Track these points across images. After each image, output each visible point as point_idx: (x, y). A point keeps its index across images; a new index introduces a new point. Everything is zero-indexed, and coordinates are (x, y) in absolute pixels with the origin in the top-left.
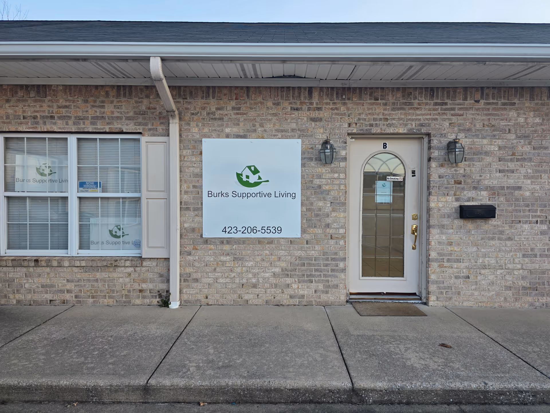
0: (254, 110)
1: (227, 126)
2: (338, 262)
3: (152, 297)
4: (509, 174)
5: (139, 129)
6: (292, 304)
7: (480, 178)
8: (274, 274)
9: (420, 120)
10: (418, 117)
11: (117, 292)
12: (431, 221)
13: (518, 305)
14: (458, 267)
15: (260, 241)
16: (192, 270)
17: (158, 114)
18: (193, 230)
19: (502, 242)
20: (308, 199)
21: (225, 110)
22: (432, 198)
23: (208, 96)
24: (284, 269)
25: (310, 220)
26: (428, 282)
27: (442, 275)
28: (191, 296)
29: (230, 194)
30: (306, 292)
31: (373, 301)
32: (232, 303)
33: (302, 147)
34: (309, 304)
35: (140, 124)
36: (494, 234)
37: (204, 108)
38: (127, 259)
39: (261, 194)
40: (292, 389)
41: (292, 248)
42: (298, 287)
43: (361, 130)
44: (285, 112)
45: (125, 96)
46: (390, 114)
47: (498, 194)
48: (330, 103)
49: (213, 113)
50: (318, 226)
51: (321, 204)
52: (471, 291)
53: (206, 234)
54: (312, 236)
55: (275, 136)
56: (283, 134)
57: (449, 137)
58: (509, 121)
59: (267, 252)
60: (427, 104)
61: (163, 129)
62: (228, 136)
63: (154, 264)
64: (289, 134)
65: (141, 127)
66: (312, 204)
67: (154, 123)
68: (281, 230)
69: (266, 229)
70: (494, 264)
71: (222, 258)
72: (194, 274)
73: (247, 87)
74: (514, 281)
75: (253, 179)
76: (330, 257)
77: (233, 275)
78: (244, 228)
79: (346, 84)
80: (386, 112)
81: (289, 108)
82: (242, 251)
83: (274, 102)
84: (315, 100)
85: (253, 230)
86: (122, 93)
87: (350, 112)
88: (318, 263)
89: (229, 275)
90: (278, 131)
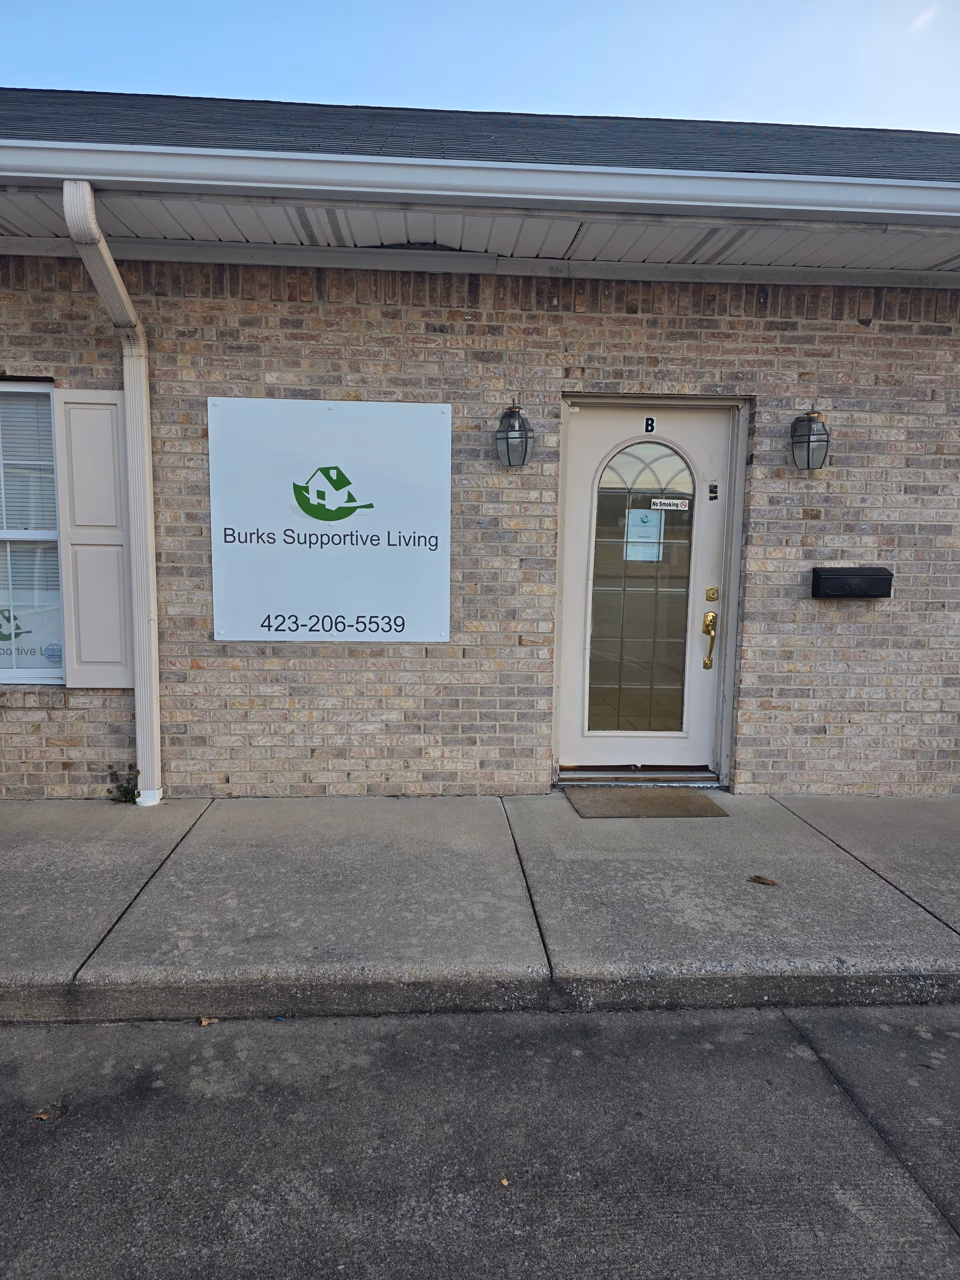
0: (335, 328)
1: (269, 367)
2: (535, 698)
3: (96, 779)
4: (926, 497)
6: (428, 792)
7: (863, 505)
8: (387, 725)
9: (732, 363)
10: (725, 357)
11: (8, 769)
12: (747, 605)
13: (927, 790)
14: (802, 708)
15: (353, 650)
16: (190, 718)
17: (93, 333)
18: (191, 622)
19: (901, 651)
20: (466, 551)
21: (263, 325)
22: (752, 550)
23: (219, 291)
24: (410, 714)
25: (471, 601)
26: (734, 741)
27: (768, 725)
28: (188, 777)
29: (279, 537)
30: (460, 767)
31: (613, 784)
32: (288, 792)
33: (453, 424)
34: (467, 793)
35: (47, 357)
36: (884, 633)
37: (209, 321)
38: (28, 690)
39: (354, 538)
40: (414, 984)
41: (428, 667)
42: (442, 756)
43: (593, 386)
44: (411, 337)
46: (664, 347)
47: (899, 542)
48: (521, 316)
49: (234, 334)
50: (490, 616)
51: (497, 564)
52: (828, 761)
53: (222, 632)
54: (476, 640)
55: (386, 396)
56: (408, 389)
57: (797, 407)
58: (935, 371)
59: (371, 675)
60: (749, 325)
61: (107, 371)
62: (271, 393)
63: (97, 701)
64: (423, 391)
65: (51, 365)
66: (476, 563)
67: (85, 355)
68: (403, 624)
69: (366, 620)
70: (880, 702)
71: (262, 688)
72: (195, 727)
73: (319, 270)
74: (922, 738)
75: (335, 500)
76: (516, 686)
77: (289, 728)
78: (315, 620)
79: (561, 271)
80: (655, 343)
81: (423, 327)
82: (311, 673)
83: (384, 309)
84: (486, 308)
85: (337, 623)
87: (568, 341)
88: (489, 701)
89: (280, 727)
90: (394, 382)
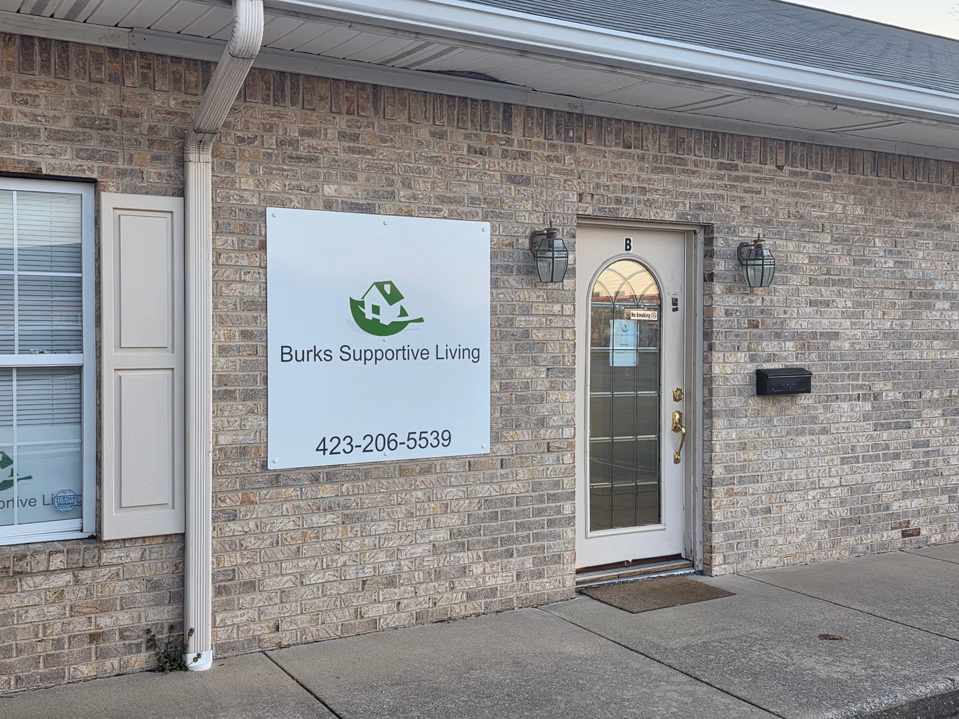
0: (389, 144)
1: (328, 180)
2: (561, 503)
3: (129, 649)
4: (822, 309)
5: (91, 169)
6: (472, 612)
7: (785, 316)
8: (434, 546)
9: (696, 196)
10: (693, 190)
11: (20, 652)
12: (714, 404)
13: (836, 554)
14: (755, 492)
15: (404, 469)
16: (239, 561)
17: (145, 132)
18: (243, 451)
19: (814, 437)
21: (323, 137)
22: (717, 356)
23: (278, 100)
24: (455, 531)
25: (508, 411)
26: (708, 528)
27: (733, 510)
28: (235, 631)
29: (336, 354)
30: (500, 581)
31: (616, 581)
32: (339, 633)
33: (491, 241)
34: (506, 608)
35: (92, 156)
36: (803, 423)
37: (269, 129)
39: (406, 352)
41: (471, 480)
42: (484, 571)
43: (601, 210)
44: (455, 157)
45: (45, 67)
46: (650, 179)
47: (808, 346)
48: (544, 144)
49: (294, 143)
50: (523, 425)
51: (528, 374)
52: (773, 538)
53: (276, 460)
54: (512, 449)
55: (435, 213)
56: (453, 207)
57: (740, 234)
58: (823, 209)
59: (420, 494)
60: (707, 164)
61: (160, 175)
62: (329, 206)
63: (135, 554)
64: (466, 209)
65: (96, 165)
66: (511, 373)
67: (136, 156)
68: (450, 438)
69: (417, 437)
70: (804, 481)
71: (315, 518)
72: (244, 571)
73: (375, 86)
74: (831, 510)
75: (390, 313)
76: (545, 493)
77: (342, 560)
78: (368, 439)
79: (576, 107)
80: (644, 175)
81: (465, 149)
82: (363, 496)
83: (433, 130)
84: (517, 136)
85: (390, 441)
86: (37, 59)
87: (581, 169)
88: (524, 510)
89: (333, 561)
90: (442, 199)
